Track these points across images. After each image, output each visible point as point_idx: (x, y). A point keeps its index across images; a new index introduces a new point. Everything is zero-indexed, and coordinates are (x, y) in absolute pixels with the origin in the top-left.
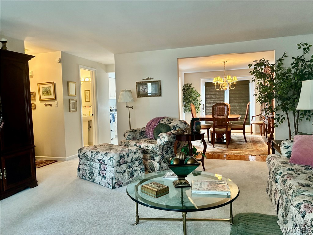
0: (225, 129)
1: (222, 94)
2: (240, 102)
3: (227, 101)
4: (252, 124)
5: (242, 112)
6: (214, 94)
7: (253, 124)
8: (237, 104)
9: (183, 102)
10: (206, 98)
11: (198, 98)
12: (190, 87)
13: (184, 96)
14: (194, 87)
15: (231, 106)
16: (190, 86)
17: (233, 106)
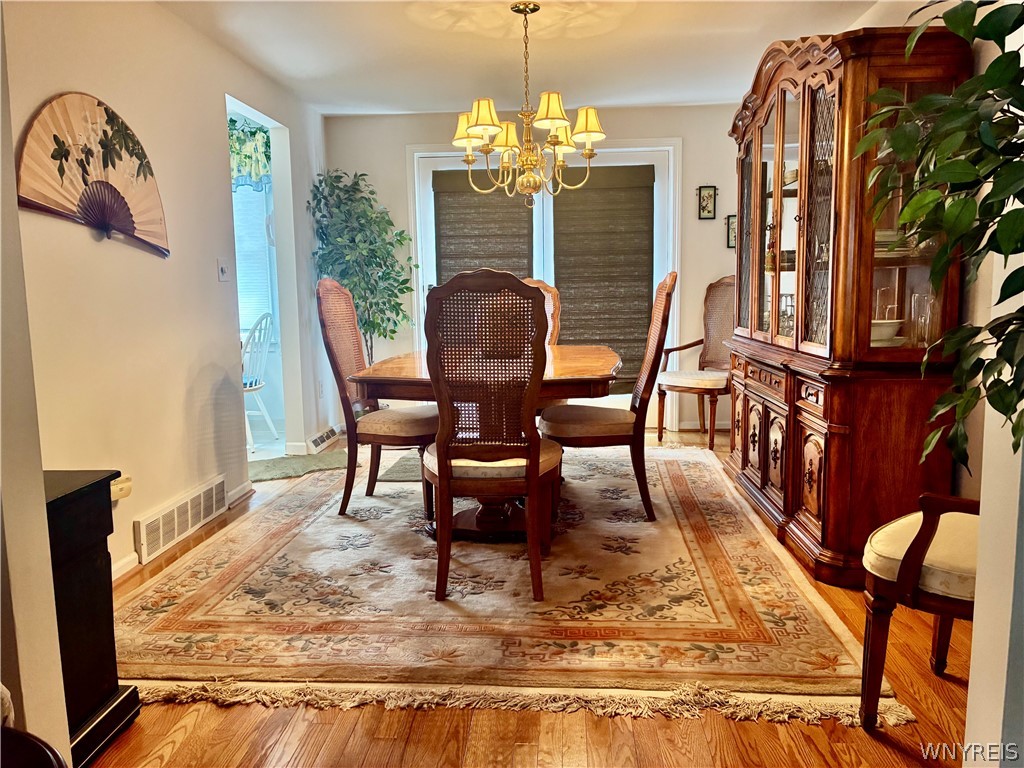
0: (522, 462)
1: (524, 236)
2: (611, 279)
3: (543, 271)
4: (663, 388)
5: (615, 327)
6: (479, 236)
7: (672, 388)
8: (591, 289)
9: (314, 273)
10: (440, 256)
11: (400, 255)
12: (359, 195)
13: (322, 239)
14: (372, 193)
15: (562, 299)
16: (355, 187)
17: (573, 300)
